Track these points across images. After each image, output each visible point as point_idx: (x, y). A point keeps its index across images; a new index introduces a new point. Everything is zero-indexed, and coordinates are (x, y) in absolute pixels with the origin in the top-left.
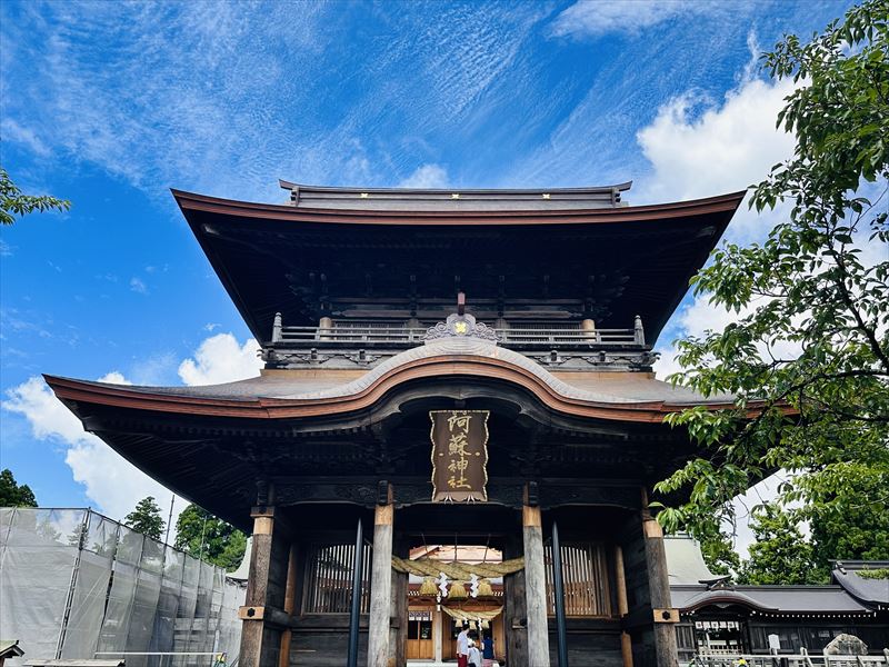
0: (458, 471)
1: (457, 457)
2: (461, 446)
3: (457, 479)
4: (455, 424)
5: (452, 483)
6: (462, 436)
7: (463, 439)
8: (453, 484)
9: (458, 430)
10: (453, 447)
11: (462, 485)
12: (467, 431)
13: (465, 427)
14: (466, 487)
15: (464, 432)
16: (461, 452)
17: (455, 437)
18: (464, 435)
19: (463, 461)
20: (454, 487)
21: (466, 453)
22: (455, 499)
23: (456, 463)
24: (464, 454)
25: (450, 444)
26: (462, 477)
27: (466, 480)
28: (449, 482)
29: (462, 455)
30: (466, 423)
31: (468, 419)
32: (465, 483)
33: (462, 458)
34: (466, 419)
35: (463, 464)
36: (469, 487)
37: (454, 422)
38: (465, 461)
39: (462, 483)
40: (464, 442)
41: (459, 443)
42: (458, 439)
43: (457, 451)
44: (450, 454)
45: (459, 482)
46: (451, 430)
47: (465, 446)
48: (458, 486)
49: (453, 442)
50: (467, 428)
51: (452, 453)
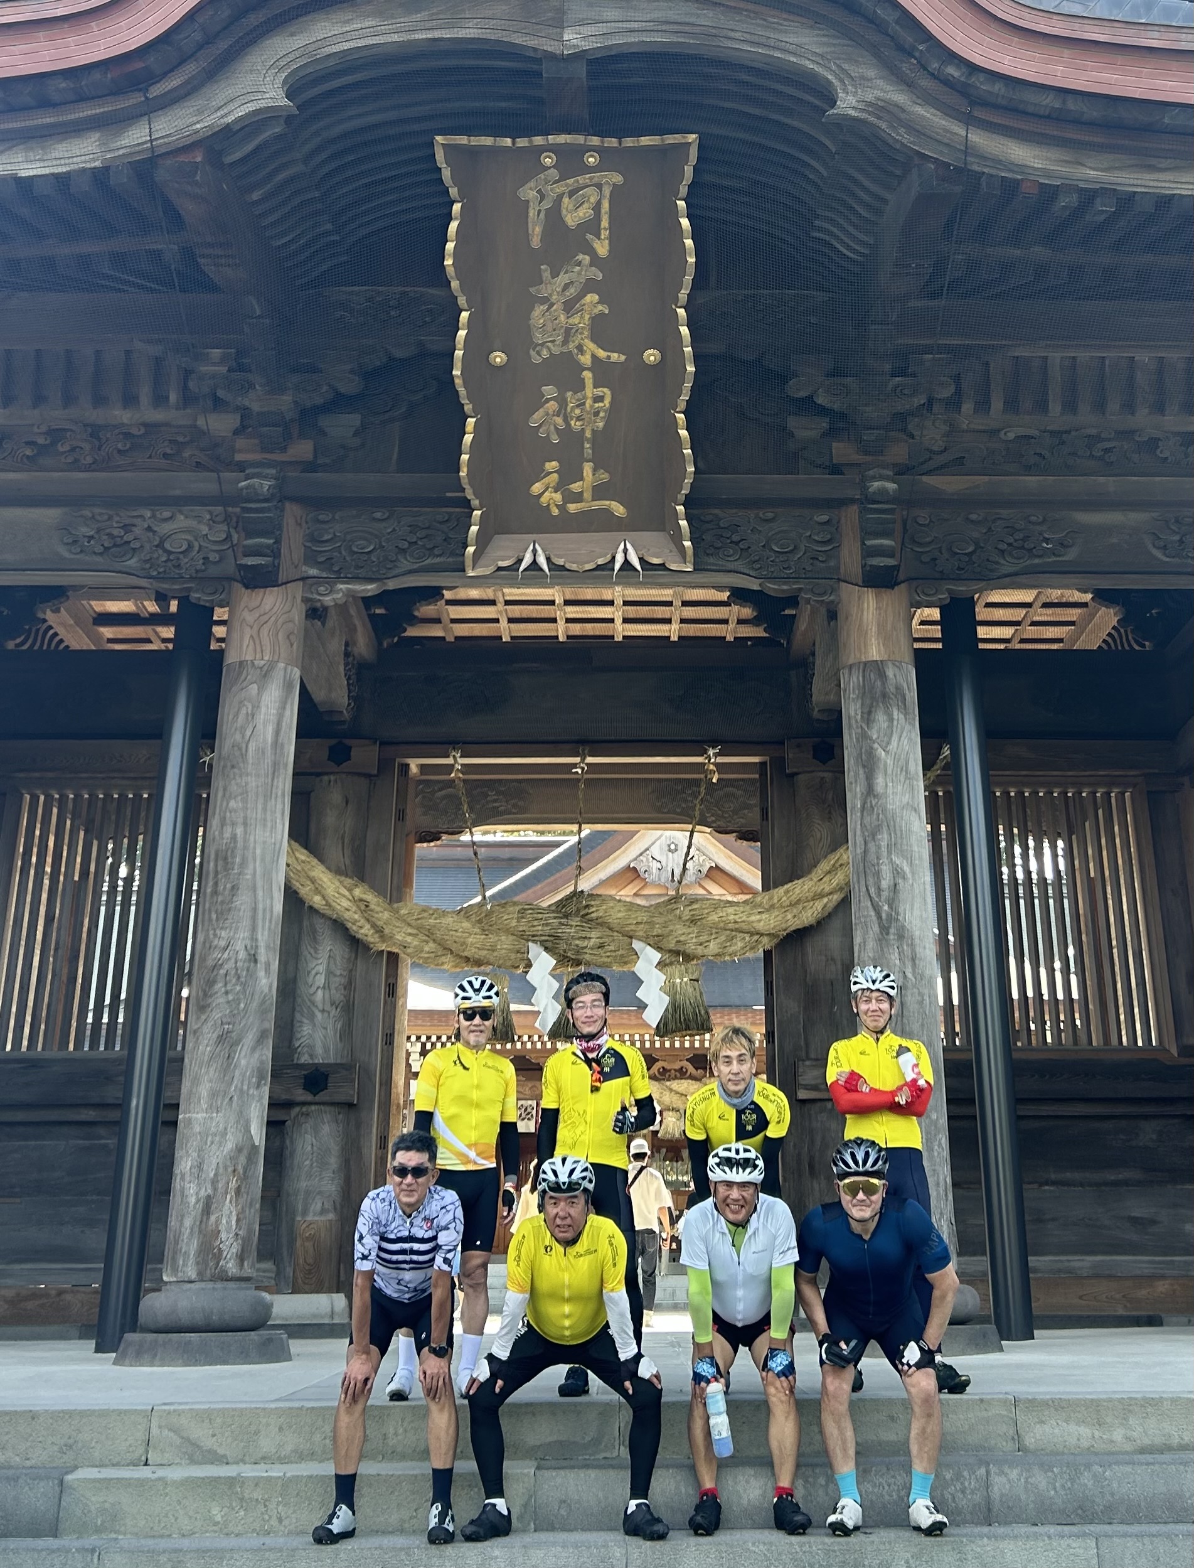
0: (571, 437)
1: (566, 372)
2: (582, 321)
3: (570, 474)
4: (554, 216)
5: (546, 491)
6: (582, 270)
7: (590, 286)
8: (550, 498)
9: (565, 241)
10: (546, 323)
11: (589, 504)
12: (602, 248)
13: (592, 225)
14: (607, 511)
15: (592, 252)
16: (580, 348)
17: (555, 275)
18: (591, 264)
19: (590, 391)
20: (555, 512)
21: (602, 354)
22: (560, 562)
23: (562, 402)
24: (594, 357)
25: (532, 309)
26: (588, 468)
27: (605, 477)
28: (537, 488)
29: (586, 360)
30: (597, 208)
31: (607, 191)
32: (599, 492)
33: (587, 375)
34: (599, 186)
35: (589, 402)
36: (619, 509)
37: (547, 204)
38: (599, 392)
39: (587, 495)
40: (591, 298)
41: (570, 307)
42: (566, 287)
43: (565, 342)
44: (537, 360)
45: (576, 487)
46: (536, 242)
47: (596, 320)
48: (572, 508)
49: (545, 300)
50: (604, 234)
51: (545, 354)
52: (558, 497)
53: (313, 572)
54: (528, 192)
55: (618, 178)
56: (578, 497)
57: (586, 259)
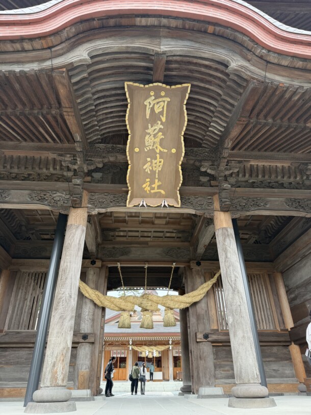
0: (153, 172)
1: (152, 154)
2: (157, 140)
3: (152, 182)
4: (152, 109)
5: (146, 187)
6: (159, 126)
7: (160, 130)
8: (148, 189)
9: (155, 117)
10: (149, 140)
11: (156, 190)
12: (164, 119)
13: (161, 113)
14: (160, 192)
15: (161, 120)
16: (157, 147)
17: (152, 127)
18: (161, 124)
19: (158, 159)
20: (148, 192)
21: (162, 150)
22: (149, 204)
23: (152, 163)
24: (160, 150)
25: (146, 136)
26: (156, 181)
27: (160, 183)
28: (144, 186)
29: (158, 151)
30: (163, 108)
31: (166, 103)
32: (159, 187)
33: (158, 155)
34: (164, 101)
35: (158, 163)
36: (163, 192)
37: (151, 106)
38: (161, 160)
39: (156, 188)
40: (160, 134)
41: (155, 136)
42: (155, 130)
43: (153, 146)
44: (146, 150)
45: (153, 186)
46: (148, 117)
47: (161, 140)
48: (152, 191)
49: (149, 134)
50: (165, 115)
51: (148, 149)
52: (149, 188)
53: (90, 206)
54: (146, 103)
55: (169, 100)
56: (154, 189)
57: (159, 122)
